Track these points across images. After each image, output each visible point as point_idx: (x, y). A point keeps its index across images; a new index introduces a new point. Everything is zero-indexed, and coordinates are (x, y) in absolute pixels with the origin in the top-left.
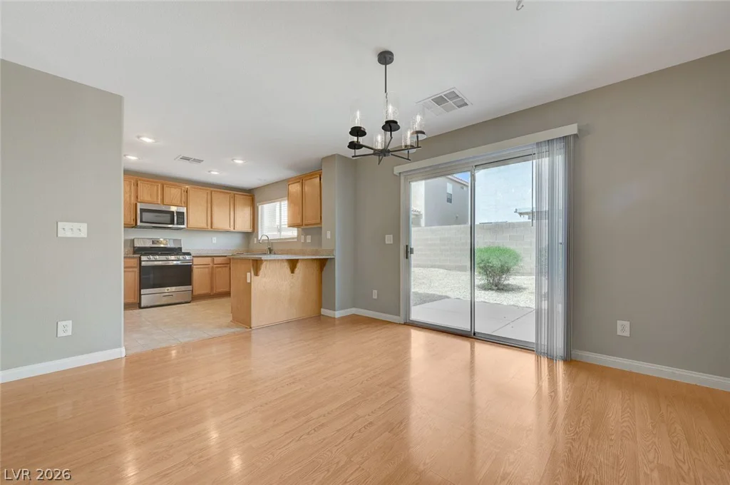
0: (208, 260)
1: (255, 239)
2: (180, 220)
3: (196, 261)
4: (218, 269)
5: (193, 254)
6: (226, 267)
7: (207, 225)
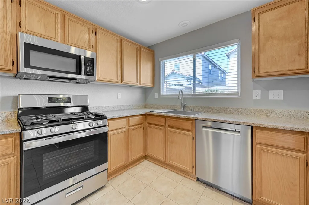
0: (124, 122)
1: (156, 95)
2: (90, 69)
3: (113, 125)
4: (133, 132)
5: (109, 116)
6: (140, 127)
7: (118, 79)
